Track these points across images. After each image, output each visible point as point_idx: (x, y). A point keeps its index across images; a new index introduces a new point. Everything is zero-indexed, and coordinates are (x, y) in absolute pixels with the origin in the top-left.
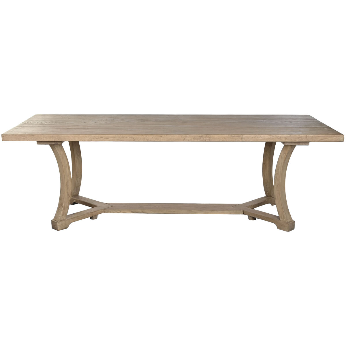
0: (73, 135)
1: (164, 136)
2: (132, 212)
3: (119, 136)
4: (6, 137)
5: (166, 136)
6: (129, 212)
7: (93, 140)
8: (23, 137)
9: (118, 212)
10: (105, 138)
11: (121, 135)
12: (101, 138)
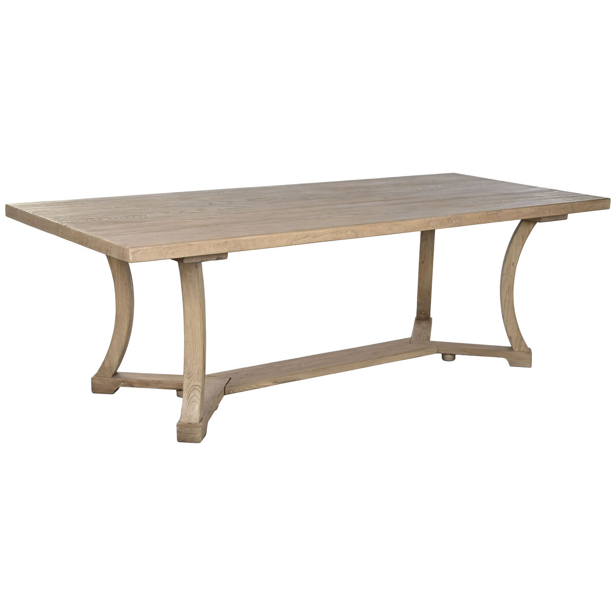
0: (261, 236)
1: (400, 223)
2: (276, 383)
3: (336, 229)
4: (139, 253)
5: (403, 222)
6: (270, 383)
7: (294, 243)
8: (171, 250)
9: (253, 386)
10: (314, 237)
11: (339, 229)
12: (306, 237)
